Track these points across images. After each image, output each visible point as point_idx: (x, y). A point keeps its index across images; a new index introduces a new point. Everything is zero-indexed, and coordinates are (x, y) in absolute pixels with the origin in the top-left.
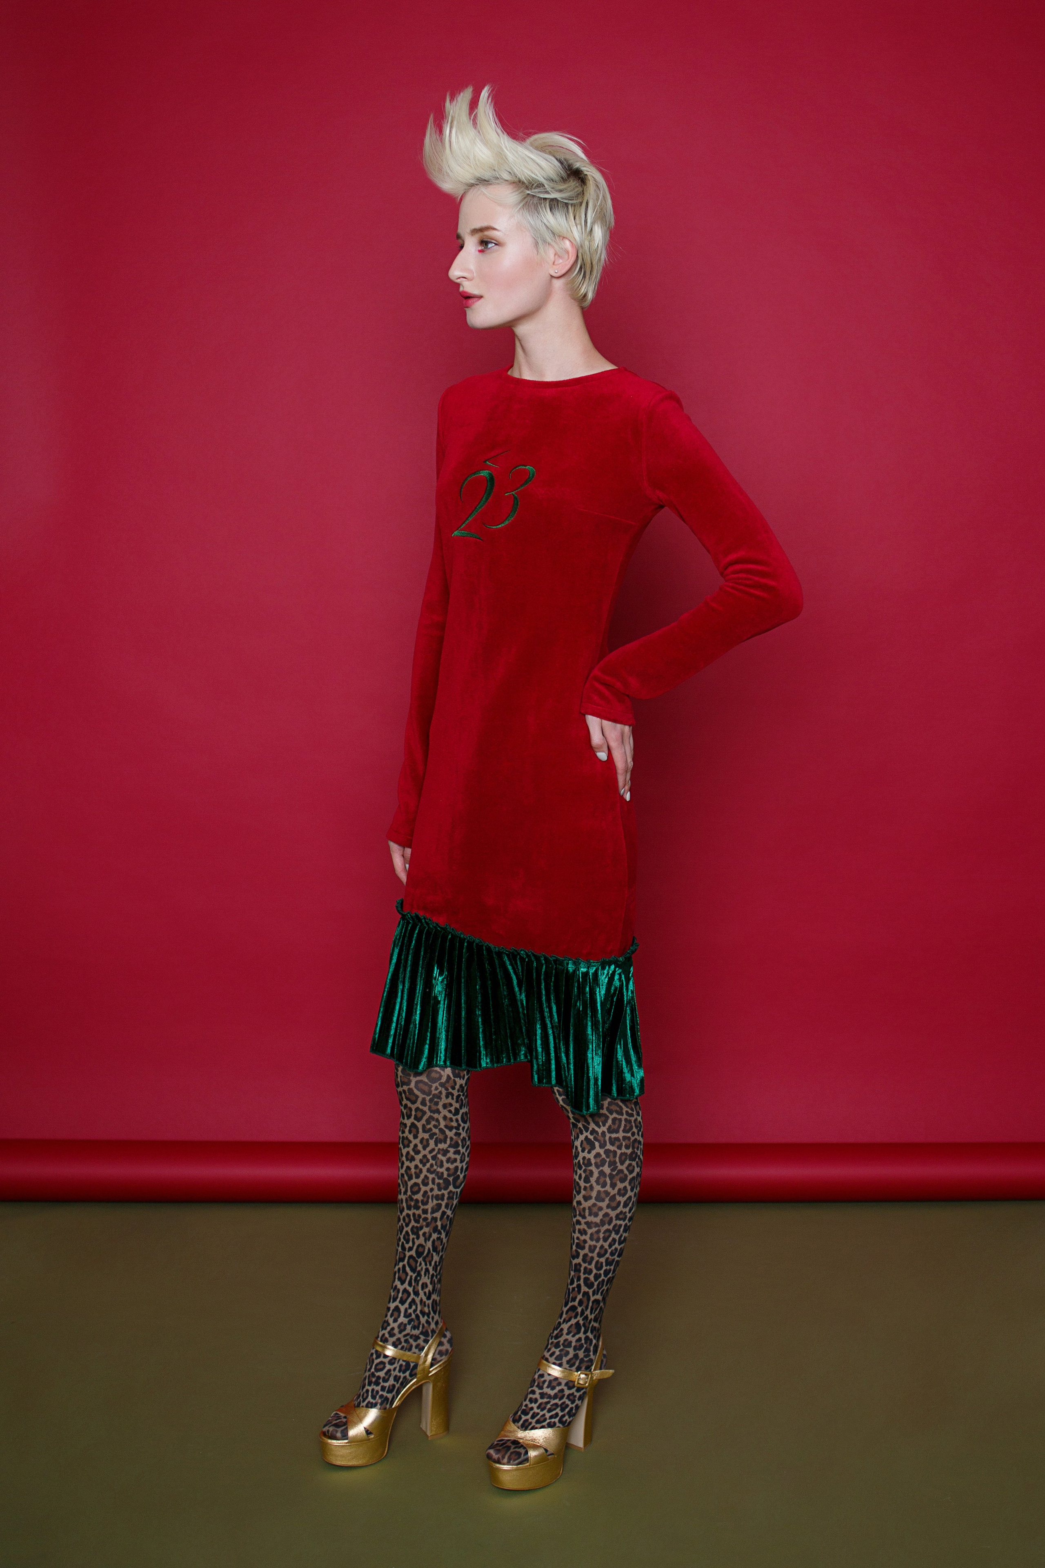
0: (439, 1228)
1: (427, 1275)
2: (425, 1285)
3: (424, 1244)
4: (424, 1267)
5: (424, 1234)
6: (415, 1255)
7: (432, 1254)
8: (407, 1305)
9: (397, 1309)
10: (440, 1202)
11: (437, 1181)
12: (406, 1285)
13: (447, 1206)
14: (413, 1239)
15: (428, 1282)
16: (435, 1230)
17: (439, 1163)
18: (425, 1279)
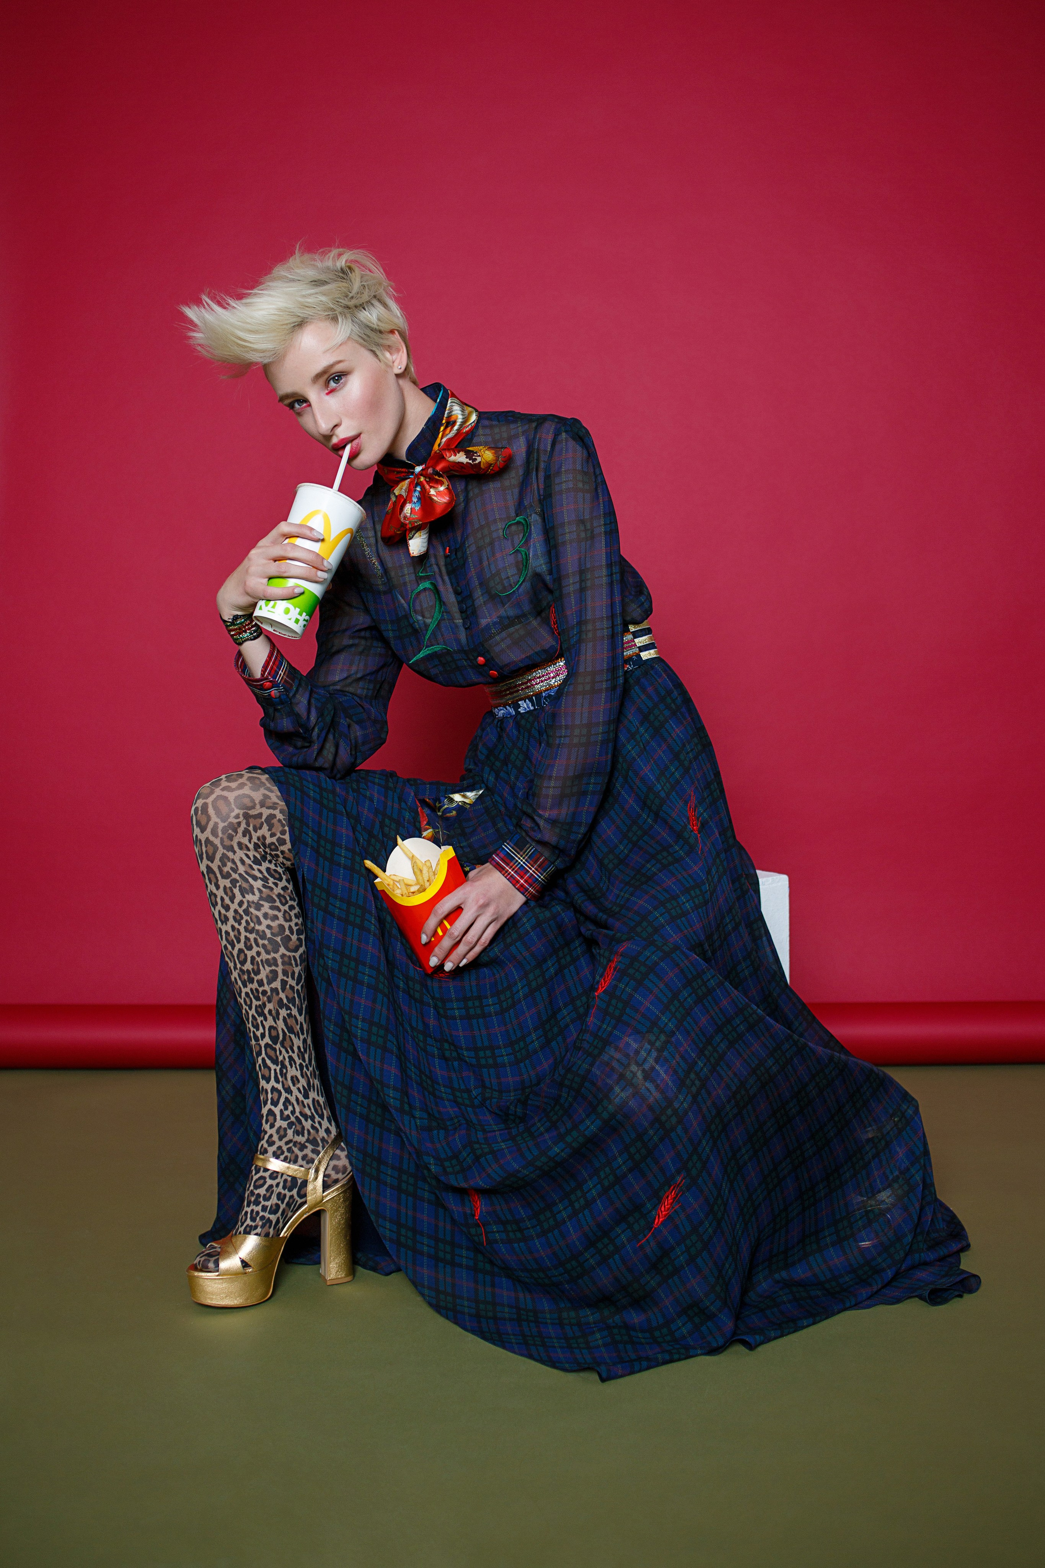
0: (285, 1001)
1: (294, 1065)
2: (295, 1079)
3: (275, 1025)
4: (286, 1056)
5: (270, 1011)
6: (270, 1043)
7: (290, 1037)
8: (281, 1106)
9: (271, 1112)
10: (273, 968)
11: (261, 942)
12: (273, 1082)
13: (285, 973)
14: (262, 1022)
15: (298, 1074)
16: (281, 1004)
17: (255, 920)
18: (292, 1072)
